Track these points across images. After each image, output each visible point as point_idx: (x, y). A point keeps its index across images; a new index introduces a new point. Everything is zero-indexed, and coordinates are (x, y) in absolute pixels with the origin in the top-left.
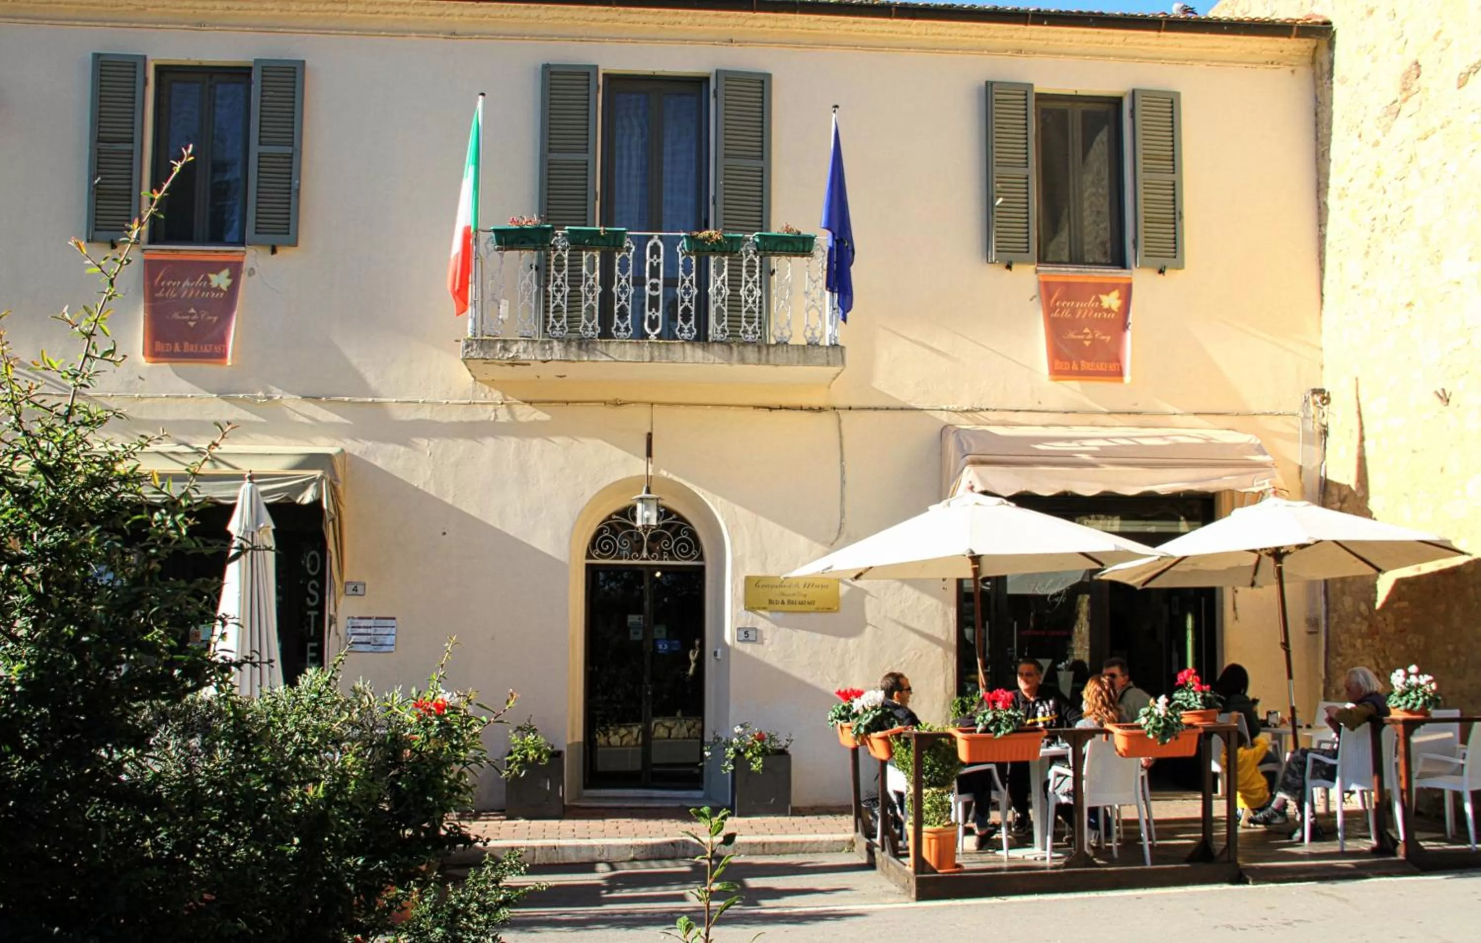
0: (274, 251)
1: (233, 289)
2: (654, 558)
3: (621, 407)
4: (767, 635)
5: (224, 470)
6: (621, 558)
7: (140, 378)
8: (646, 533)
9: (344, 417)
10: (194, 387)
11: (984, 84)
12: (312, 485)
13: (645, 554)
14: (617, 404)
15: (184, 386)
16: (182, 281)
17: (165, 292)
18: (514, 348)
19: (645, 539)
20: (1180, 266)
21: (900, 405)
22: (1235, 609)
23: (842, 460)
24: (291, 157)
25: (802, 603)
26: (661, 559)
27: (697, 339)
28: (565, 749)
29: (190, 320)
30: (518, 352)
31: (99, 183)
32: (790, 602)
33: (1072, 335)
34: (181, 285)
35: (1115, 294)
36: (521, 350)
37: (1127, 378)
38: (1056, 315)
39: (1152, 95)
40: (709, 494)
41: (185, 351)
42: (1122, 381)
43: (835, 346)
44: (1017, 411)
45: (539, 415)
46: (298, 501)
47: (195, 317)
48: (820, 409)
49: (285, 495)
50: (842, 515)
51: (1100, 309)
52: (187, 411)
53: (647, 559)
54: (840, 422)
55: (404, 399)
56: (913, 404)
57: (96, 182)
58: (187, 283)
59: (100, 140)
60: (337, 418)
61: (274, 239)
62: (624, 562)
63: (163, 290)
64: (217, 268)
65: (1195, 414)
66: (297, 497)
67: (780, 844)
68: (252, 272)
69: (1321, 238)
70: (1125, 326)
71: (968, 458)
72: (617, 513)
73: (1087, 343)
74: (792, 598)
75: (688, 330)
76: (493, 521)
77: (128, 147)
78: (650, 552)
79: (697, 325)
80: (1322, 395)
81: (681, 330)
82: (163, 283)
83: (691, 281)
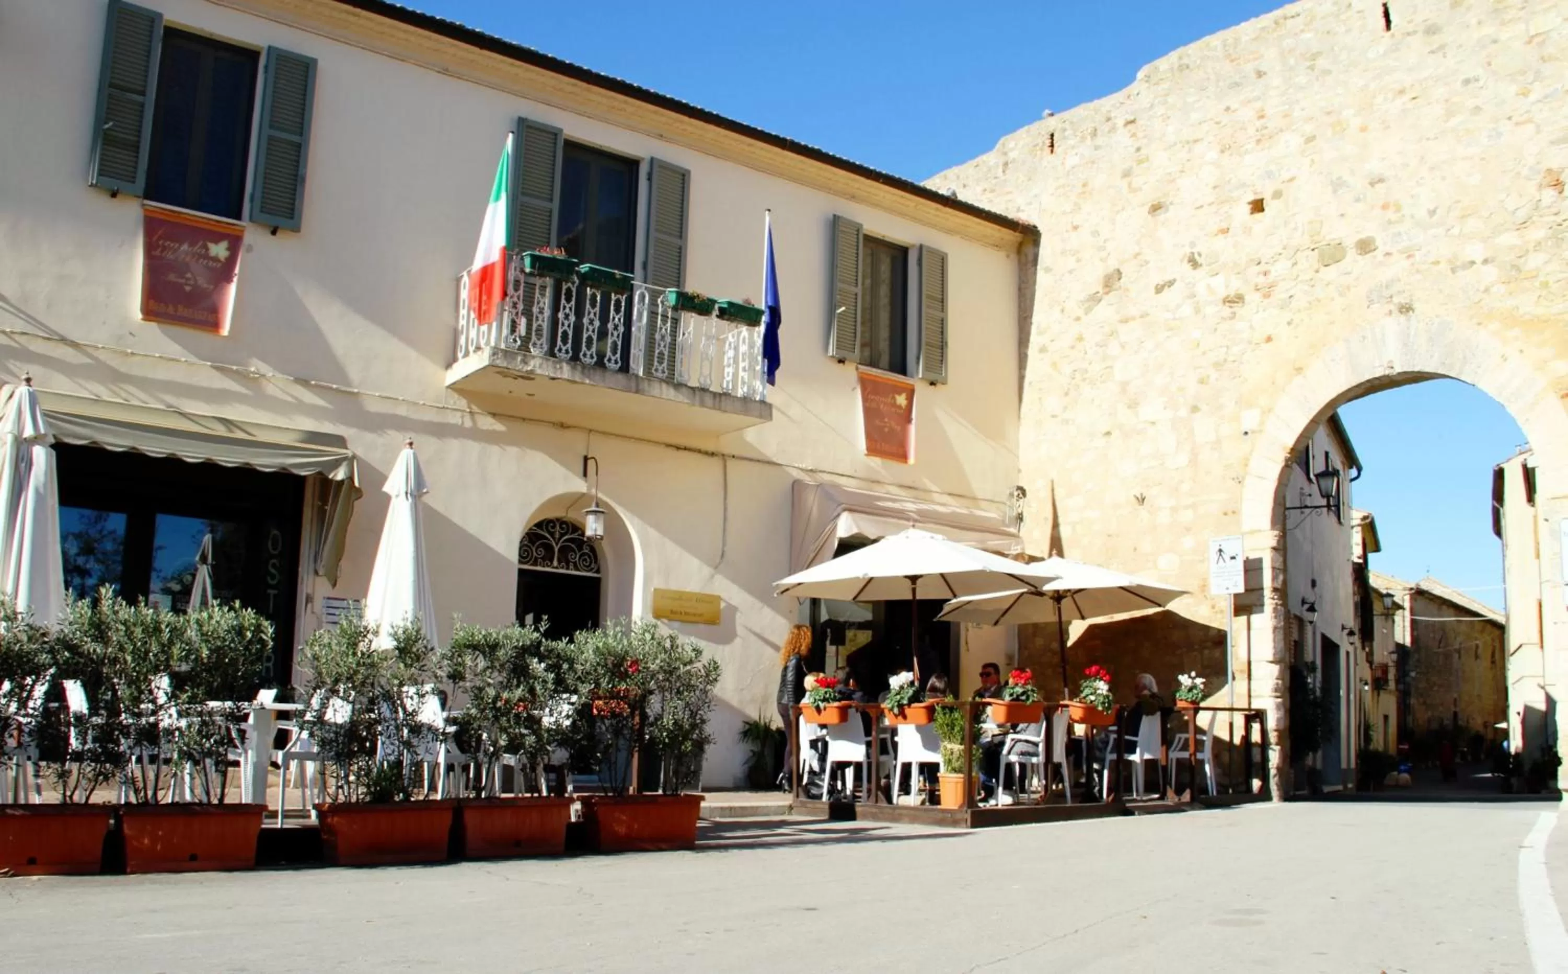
0: (274, 232)
1: (230, 262)
2: (563, 568)
3: (566, 430)
5: (240, 435)
6: (536, 565)
7: (131, 334)
8: (557, 544)
9: (330, 403)
10: (185, 352)
11: (831, 217)
12: (345, 464)
13: (555, 563)
14: (563, 426)
15: (174, 349)
16: (181, 244)
17: (162, 251)
18: (532, 363)
19: (556, 550)
20: (945, 382)
21: (767, 460)
23: (725, 498)
24: (299, 146)
25: (695, 615)
26: (568, 569)
27: (668, 379)
29: (186, 284)
30: (534, 366)
31: (108, 129)
32: (686, 614)
33: (878, 422)
34: (179, 248)
35: (904, 396)
36: (538, 365)
37: (912, 460)
38: (868, 405)
39: (934, 252)
40: (628, 514)
41: (178, 314)
42: (906, 462)
43: (762, 402)
44: (842, 475)
45: (499, 427)
46: (330, 477)
47: (192, 282)
48: (713, 454)
49: (318, 469)
50: (724, 544)
51: (895, 405)
52: (177, 374)
53: (557, 568)
54: (725, 467)
55: (385, 394)
56: (775, 460)
57: (106, 126)
58: (185, 247)
59: (111, 85)
60: (321, 402)
61: (276, 220)
62: (539, 568)
63: (160, 249)
64: (217, 238)
65: (950, 494)
66: (330, 472)
67: (742, 808)
68: (250, 249)
69: (1021, 378)
70: (909, 420)
71: (843, 506)
72: (536, 525)
73: (886, 430)
74: (688, 611)
76: (456, 519)
77: (139, 98)
78: (559, 562)
80: (1022, 491)
82: (161, 242)
83: (666, 330)
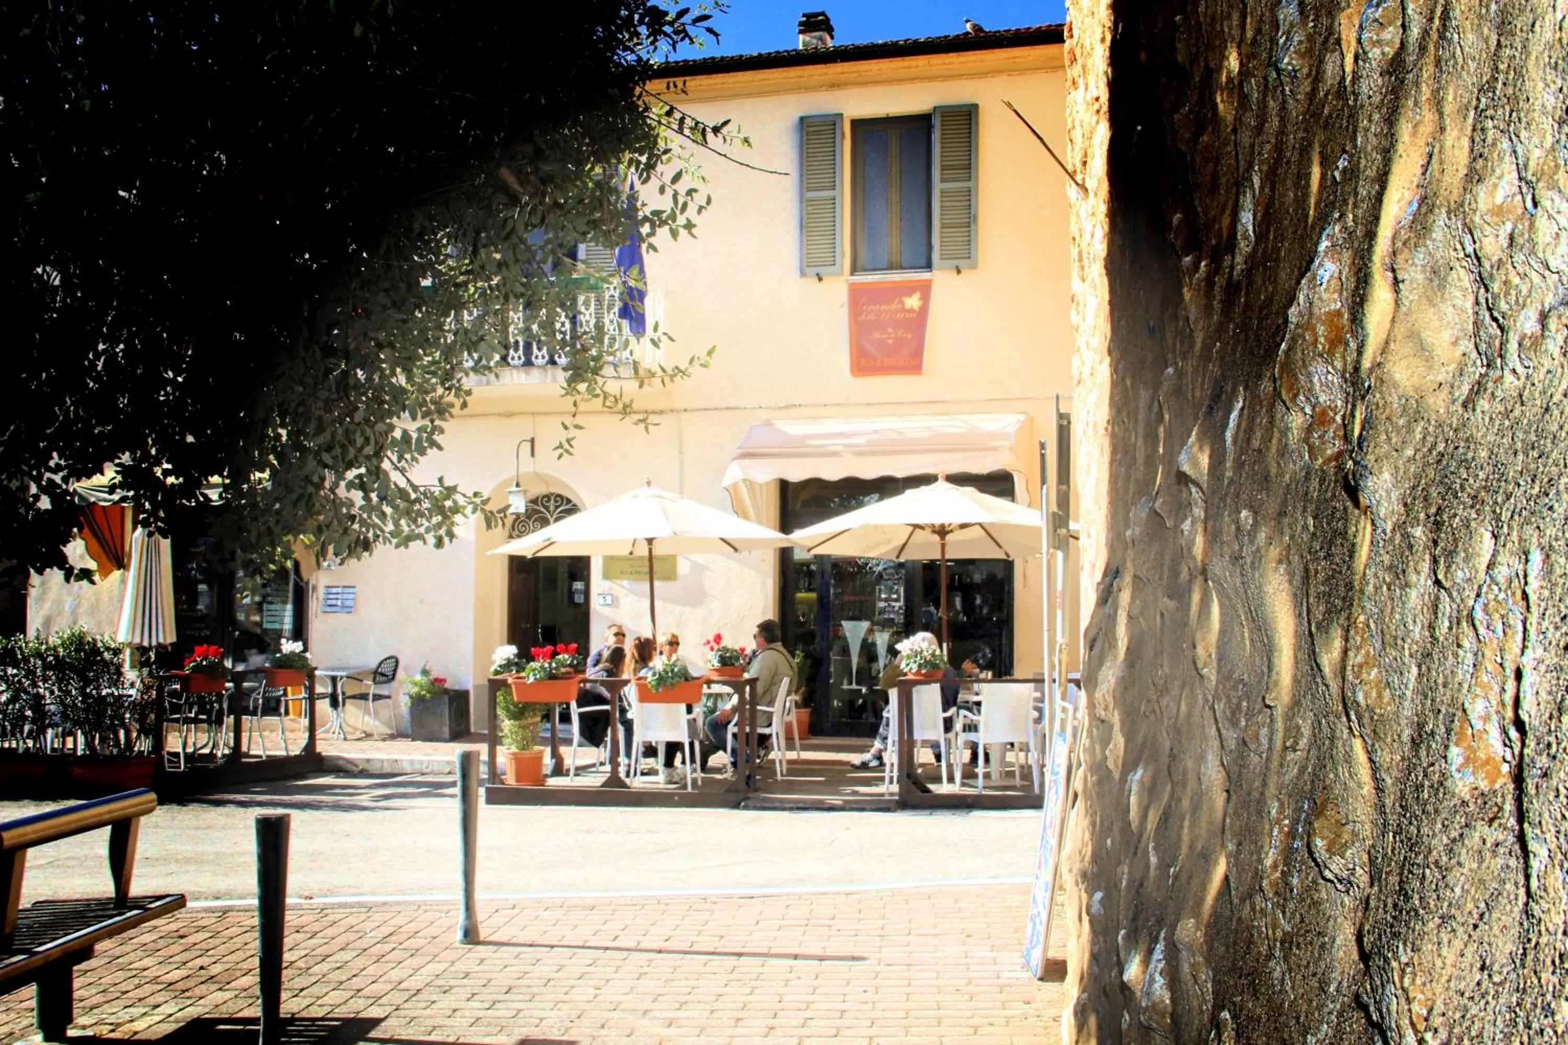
4: (622, 601)
8: (552, 516)
11: (799, 119)
19: (551, 521)
20: (974, 266)
21: (726, 406)
22: (1025, 577)
23: (681, 453)
27: (524, 365)
28: (471, 689)
32: (637, 573)
33: (877, 335)
35: (916, 296)
38: (862, 318)
39: (953, 110)
42: (921, 374)
48: (662, 412)
51: (904, 310)
54: (679, 422)
56: (738, 404)
65: (989, 400)
72: (530, 502)
73: (890, 342)
74: (639, 569)
75: (516, 357)
79: (525, 354)
81: (513, 358)
